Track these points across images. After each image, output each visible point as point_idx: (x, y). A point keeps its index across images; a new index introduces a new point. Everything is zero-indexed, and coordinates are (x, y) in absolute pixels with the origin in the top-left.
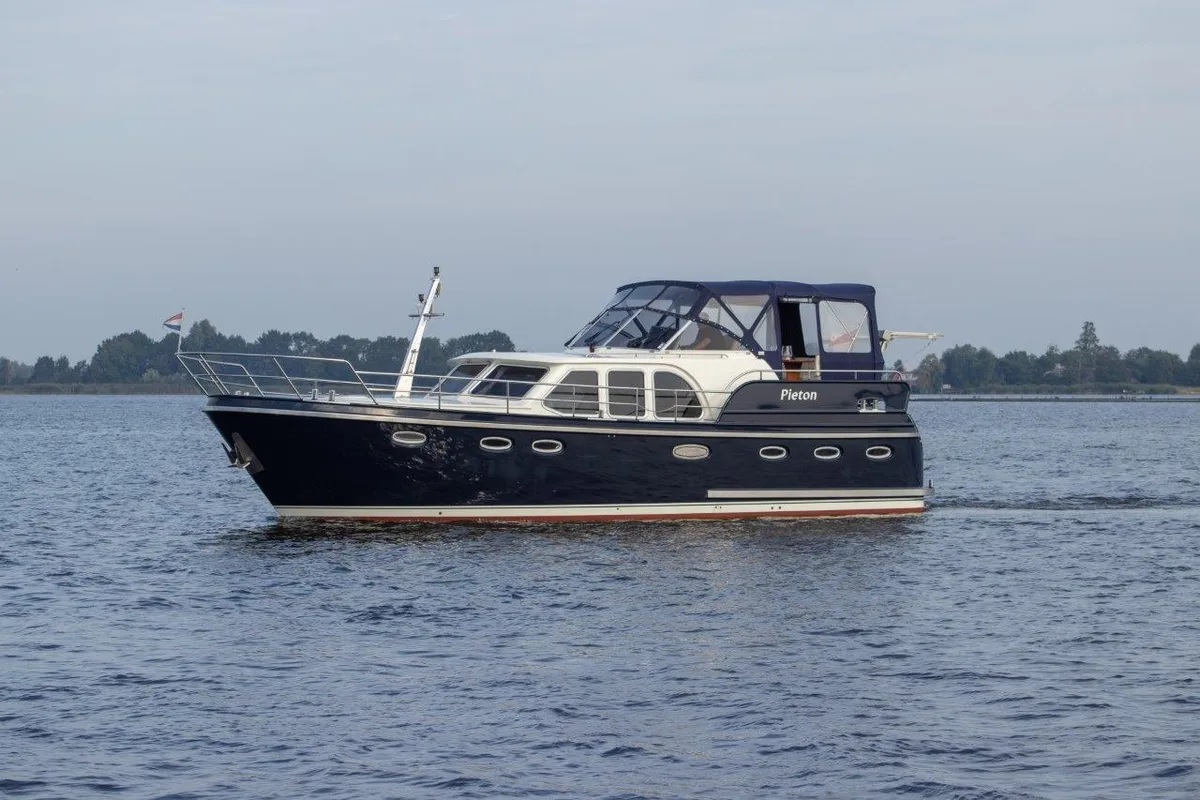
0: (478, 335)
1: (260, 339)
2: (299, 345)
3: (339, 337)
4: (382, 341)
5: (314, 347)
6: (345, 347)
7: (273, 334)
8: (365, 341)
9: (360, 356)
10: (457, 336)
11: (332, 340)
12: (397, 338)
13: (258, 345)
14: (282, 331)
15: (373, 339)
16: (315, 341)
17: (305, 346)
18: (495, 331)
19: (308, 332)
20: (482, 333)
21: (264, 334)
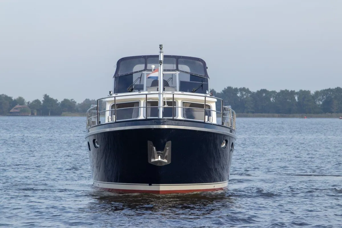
0: (330, 89)
1: (223, 91)
2: (241, 93)
3: (261, 90)
4: (282, 92)
5: (249, 95)
6: (264, 95)
7: (229, 88)
8: (274, 92)
9: (272, 99)
10: (319, 90)
11: (258, 91)
12: (290, 90)
13: (222, 94)
14: (234, 87)
15: (278, 91)
16: (250, 92)
17: (245, 94)
18: (338, 87)
19: (246, 88)
20: (331, 88)
21: (225, 89)
